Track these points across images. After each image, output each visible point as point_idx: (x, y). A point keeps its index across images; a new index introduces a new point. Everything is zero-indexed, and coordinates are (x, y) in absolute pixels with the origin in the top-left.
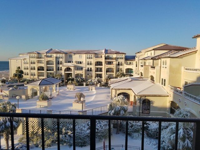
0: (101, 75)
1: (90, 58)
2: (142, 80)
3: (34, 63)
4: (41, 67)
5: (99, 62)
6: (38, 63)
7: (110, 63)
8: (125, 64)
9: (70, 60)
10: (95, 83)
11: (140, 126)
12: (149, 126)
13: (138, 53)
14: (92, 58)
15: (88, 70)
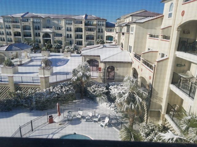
0: (81, 42)
1: (69, 24)
2: (115, 47)
3: (10, 28)
4: (18, 32)
5: (79, 28)
6: (13, 28)
7: (90, 30)
8: (105, 31)
9: (48, 25)
10: (72, 50)
11: (102, 91)
12: (111, 91)
13: (118, 19)
14: (71, 24)
15: (68, 37)
